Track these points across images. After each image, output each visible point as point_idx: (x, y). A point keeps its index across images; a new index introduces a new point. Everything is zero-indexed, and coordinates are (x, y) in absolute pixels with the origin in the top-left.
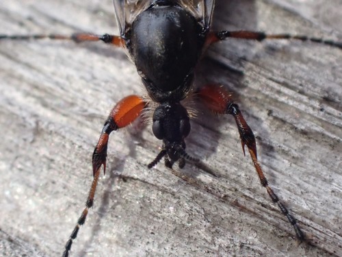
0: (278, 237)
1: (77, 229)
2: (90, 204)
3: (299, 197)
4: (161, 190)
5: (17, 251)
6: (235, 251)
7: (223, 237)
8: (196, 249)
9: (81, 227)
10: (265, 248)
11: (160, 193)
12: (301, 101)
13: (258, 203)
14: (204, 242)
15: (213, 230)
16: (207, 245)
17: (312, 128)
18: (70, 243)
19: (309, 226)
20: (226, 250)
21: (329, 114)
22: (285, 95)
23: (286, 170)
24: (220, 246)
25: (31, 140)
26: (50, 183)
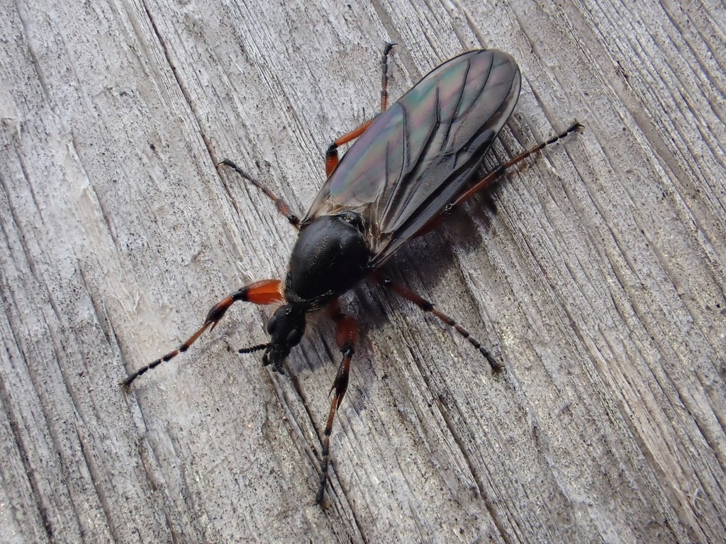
0: (308, 486)
1: (158, 362)
2: (184, 348)
3: (351, 466)
4: (248, 378)
5: (104, 346)
6: (264, 472)
7: (264, 453)
8: (240, 448)
9: (163, 362)
10: (289, 488)
11: (246, 380)
12: (418, 386)
13: (313, 447)
14: (249, 447)
15: (261, 442)
16: (249, 452)
17: (410, 415)
18: (145, 370)
19: (337, 496)
20: (259, 466)
21: (433, 413)
22: (410, 371)
23: (362, 435)
24: (257, 459)
25: (187, 263)
26: (174, 311)
